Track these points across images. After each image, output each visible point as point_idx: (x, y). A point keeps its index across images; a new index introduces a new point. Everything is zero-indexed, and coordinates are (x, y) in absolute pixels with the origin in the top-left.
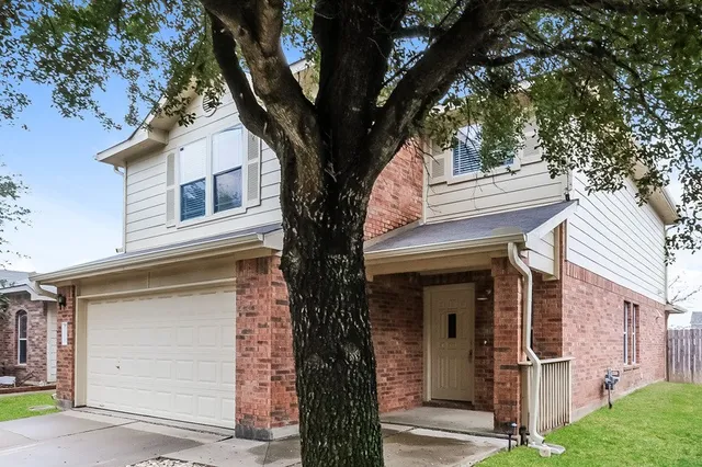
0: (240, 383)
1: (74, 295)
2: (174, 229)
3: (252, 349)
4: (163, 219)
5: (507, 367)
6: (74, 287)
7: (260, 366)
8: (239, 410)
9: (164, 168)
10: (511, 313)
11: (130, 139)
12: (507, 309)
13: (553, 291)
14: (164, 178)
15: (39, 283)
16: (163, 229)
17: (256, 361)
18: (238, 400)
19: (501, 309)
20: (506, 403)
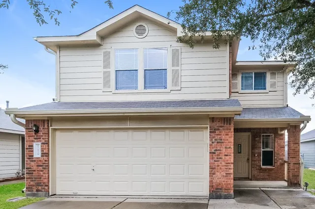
0: (212, 174)
1: (48, 126)
2: (111, 93)
3: (220, 158)
4: (101, 86)
5: (295, 164)
6: (48, 121)
7: (226, 166)
8: (211, 186)
9: (101, 57)
10: (297, 145)
11: (78, 36)
12: (295, 143)
13: (281, 137)
14: (101, 63)
15: (16, 116)
16: (100, 92)
17: (223, 164)
18: (211, 182)
19: (293, 143)
20: (295, 176)
